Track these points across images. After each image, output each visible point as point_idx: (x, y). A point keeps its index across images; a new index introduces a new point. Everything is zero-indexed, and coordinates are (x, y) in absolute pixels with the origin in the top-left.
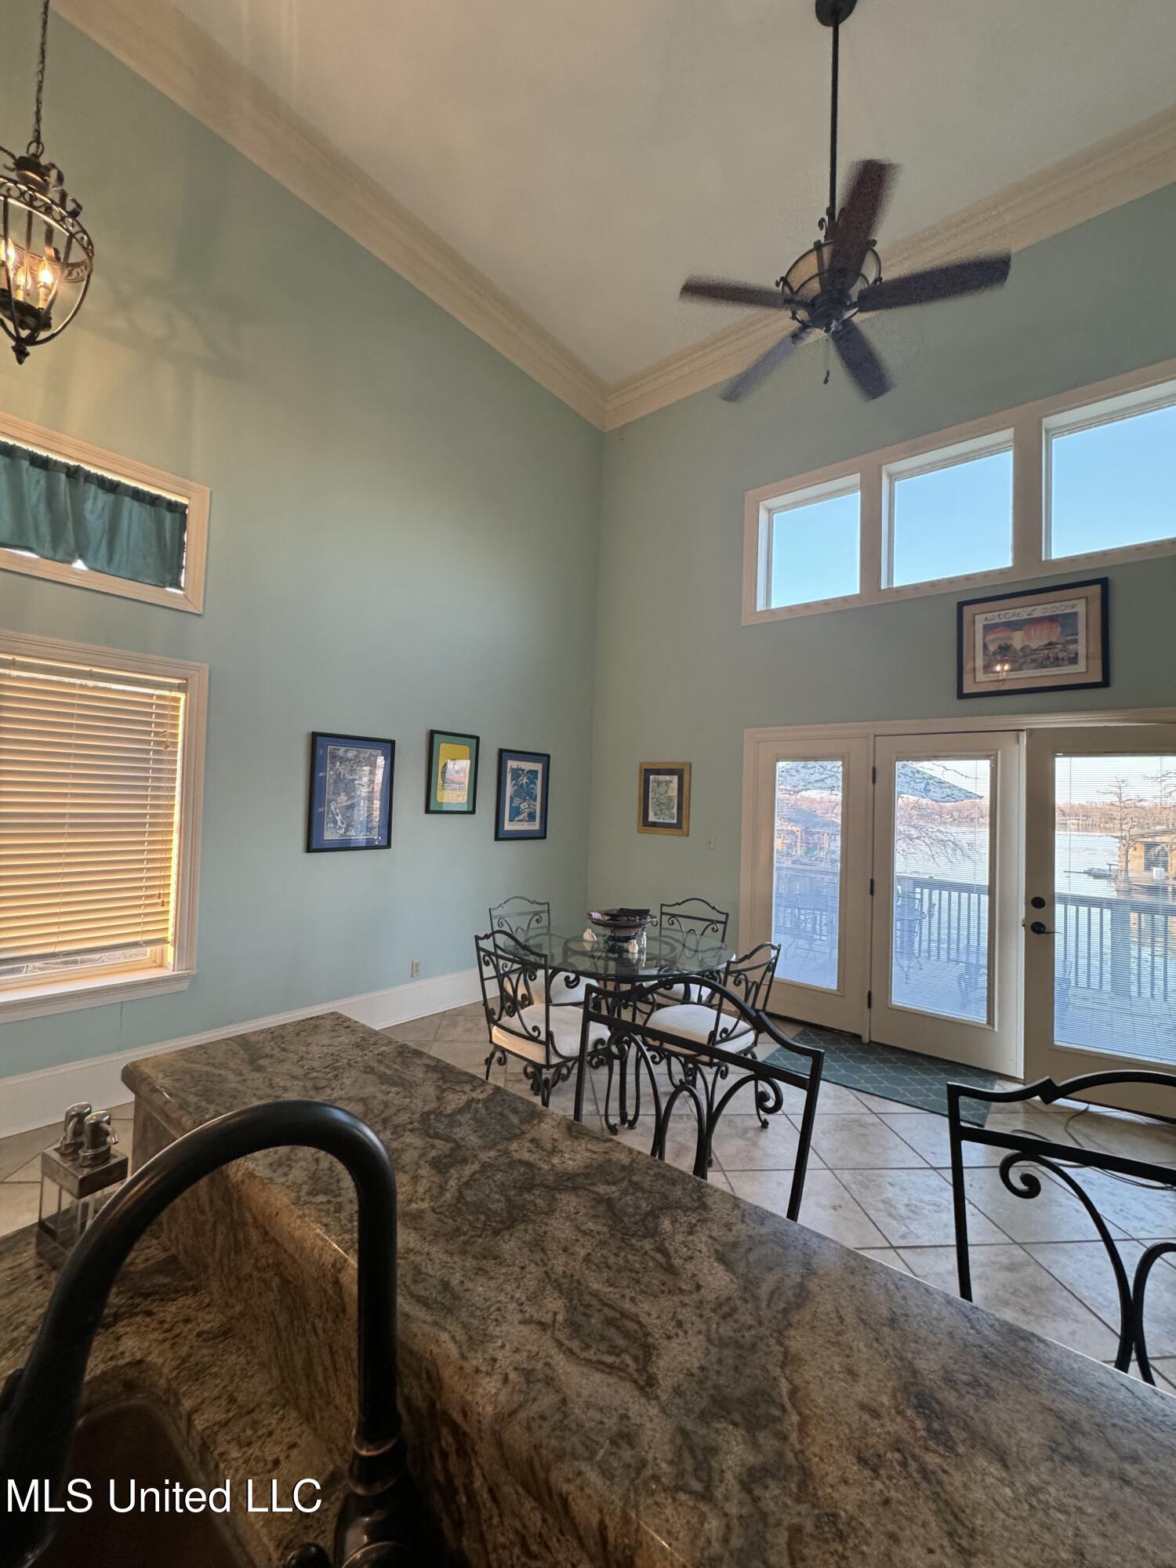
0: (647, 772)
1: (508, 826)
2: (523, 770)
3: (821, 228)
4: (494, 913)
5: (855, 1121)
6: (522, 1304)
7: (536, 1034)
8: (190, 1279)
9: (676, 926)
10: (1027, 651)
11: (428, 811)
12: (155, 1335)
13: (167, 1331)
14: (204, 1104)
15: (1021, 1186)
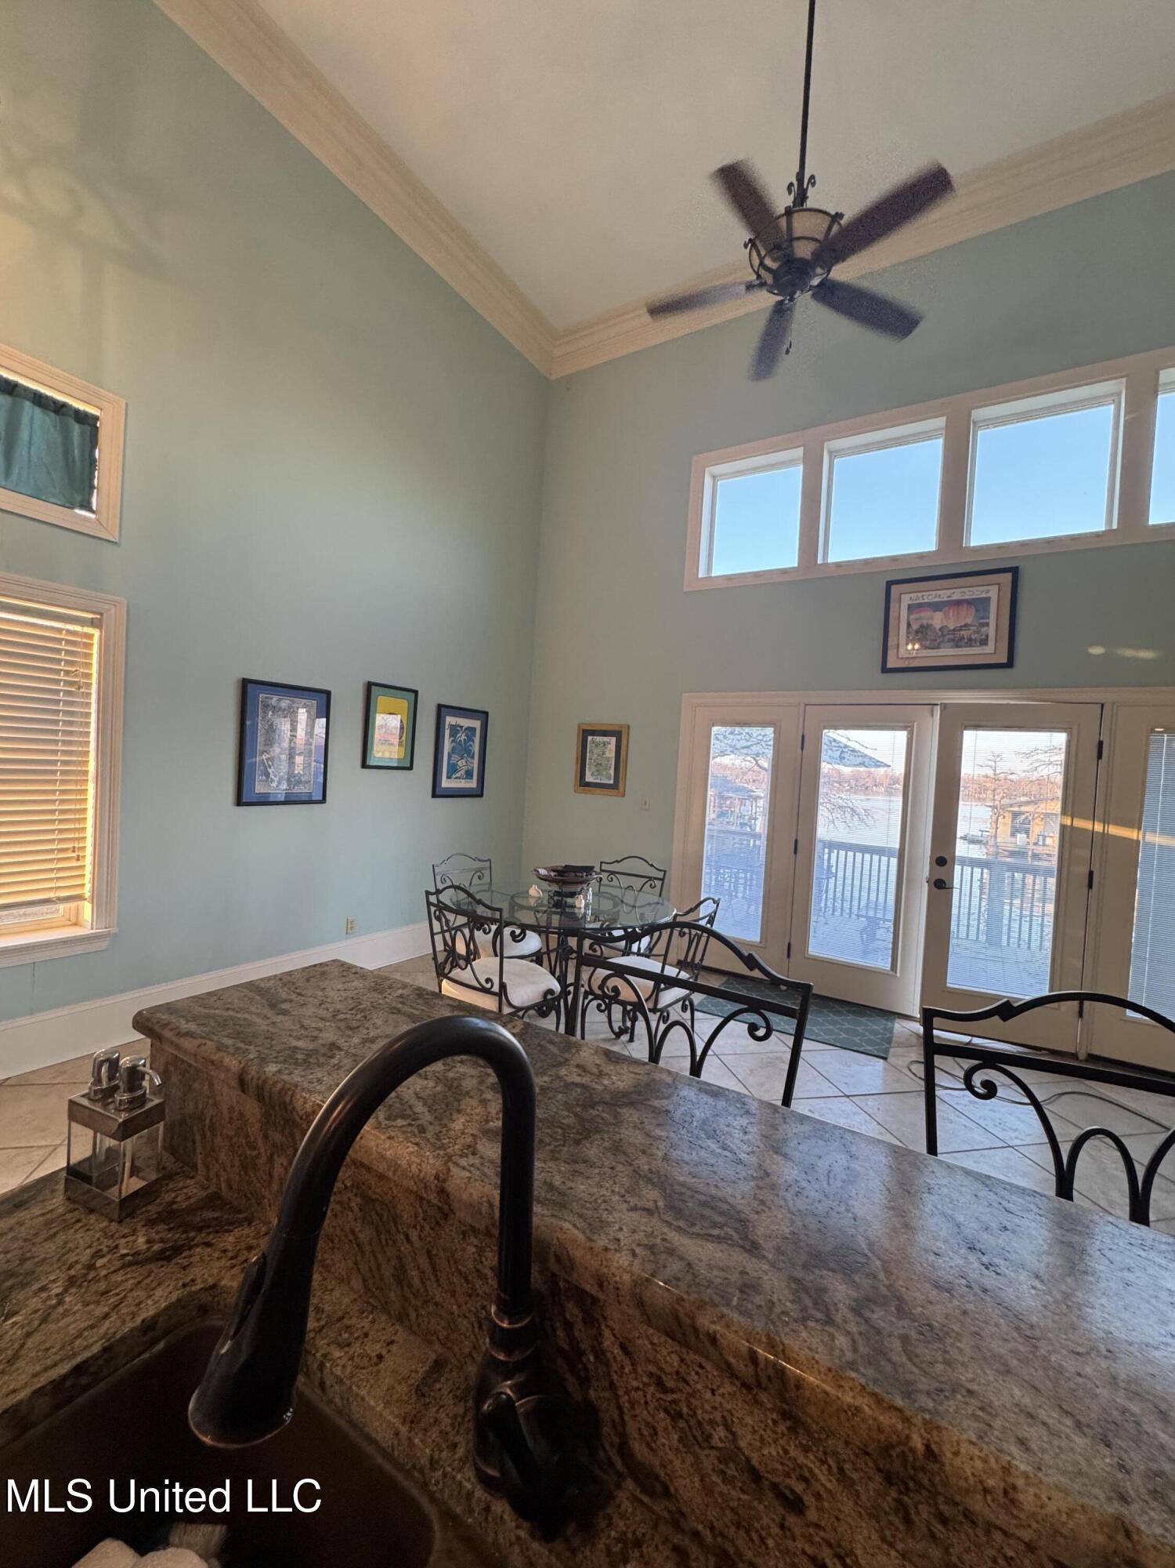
0: (586, 733)
1: (446, 783)
2: (461, 727)
3: (790, 193)
4: (436, 869)
5: (777, 1058)
6: (623, 1196)
7: (488, 986)
8: (240, 1212)
9: (615, 882)
10: (946, 632)
11: (364, 765)
12: (223, 1262)
13: (232, 1258)
14: (242, 1045)
15: (981, 1091)
